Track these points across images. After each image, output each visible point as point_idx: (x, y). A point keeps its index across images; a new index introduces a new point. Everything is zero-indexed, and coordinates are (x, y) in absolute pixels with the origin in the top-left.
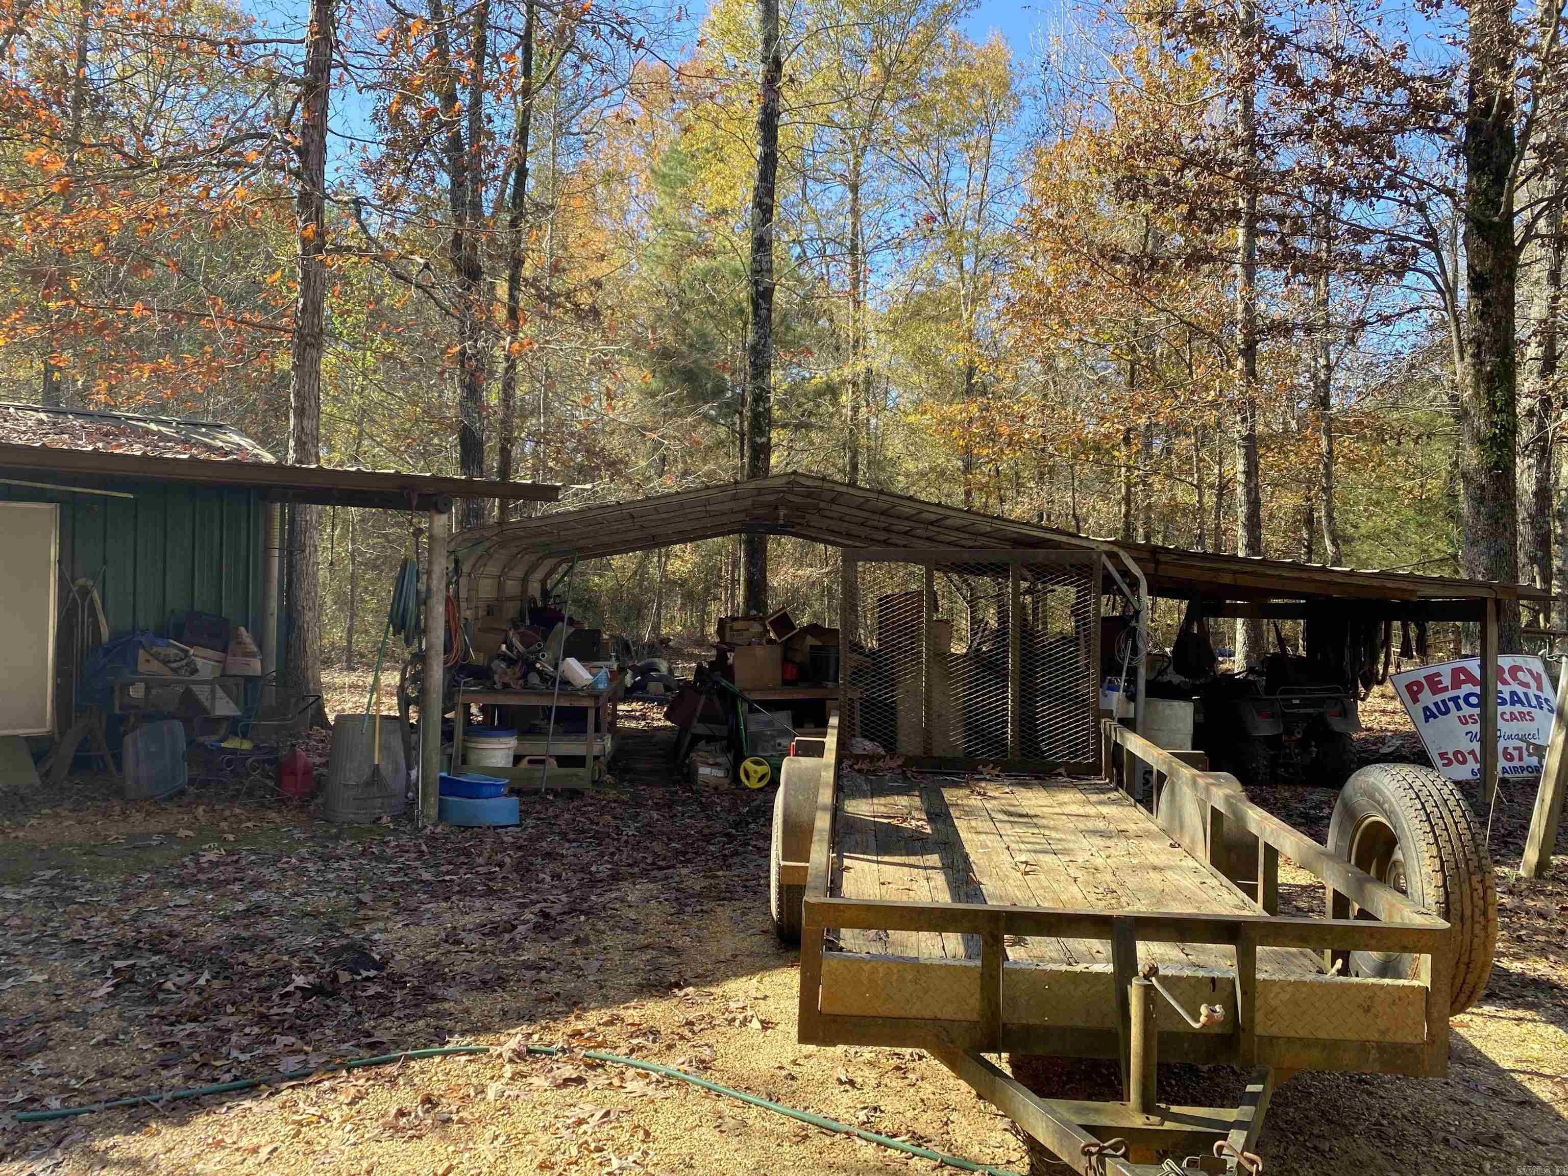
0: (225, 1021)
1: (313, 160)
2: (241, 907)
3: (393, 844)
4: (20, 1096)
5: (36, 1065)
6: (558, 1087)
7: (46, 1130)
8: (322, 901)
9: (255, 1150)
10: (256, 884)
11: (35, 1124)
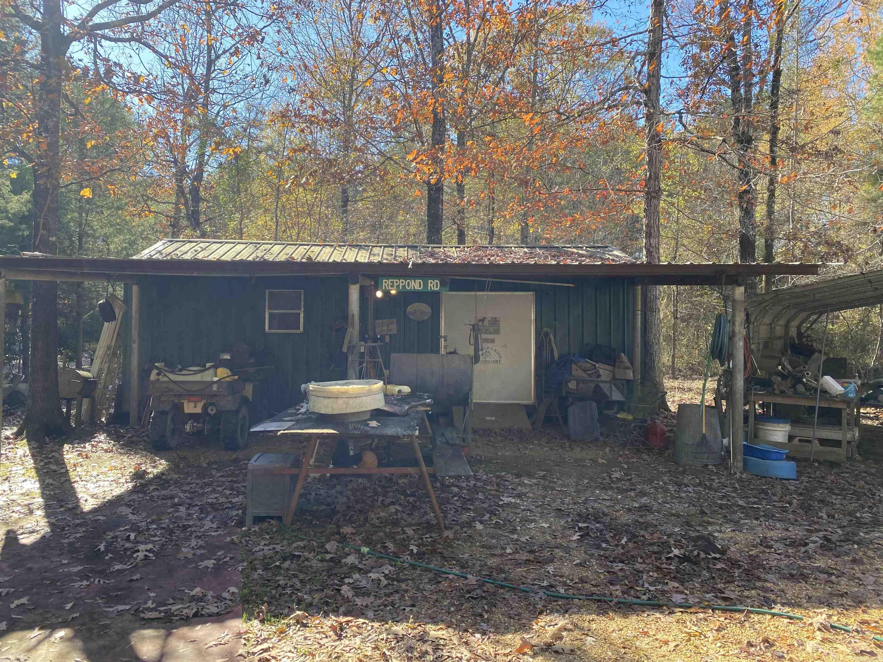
0: (638, 566)
1: (653, 95)
2: (636, 505)
3: (717, 481)
4: (545, 584)
5: (550, 568)
6: (857, 654)
7: (560, 603)
8: (680, 508)
9: (666, 643)
10: (642, 494)
11: (555, 599)
